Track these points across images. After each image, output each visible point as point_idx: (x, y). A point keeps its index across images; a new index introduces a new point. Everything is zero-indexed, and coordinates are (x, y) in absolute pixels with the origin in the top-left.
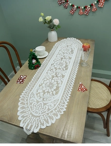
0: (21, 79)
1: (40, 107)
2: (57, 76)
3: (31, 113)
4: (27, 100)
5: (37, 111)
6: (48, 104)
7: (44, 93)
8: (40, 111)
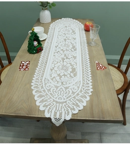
0: (23, 66)
1: (62, 92)
2: (67, 58)
3: (54, 101)
4: (42, 87)
5: (60, 96)
6: (70, 88)
7: (61, 77)
8: (64, 96)
